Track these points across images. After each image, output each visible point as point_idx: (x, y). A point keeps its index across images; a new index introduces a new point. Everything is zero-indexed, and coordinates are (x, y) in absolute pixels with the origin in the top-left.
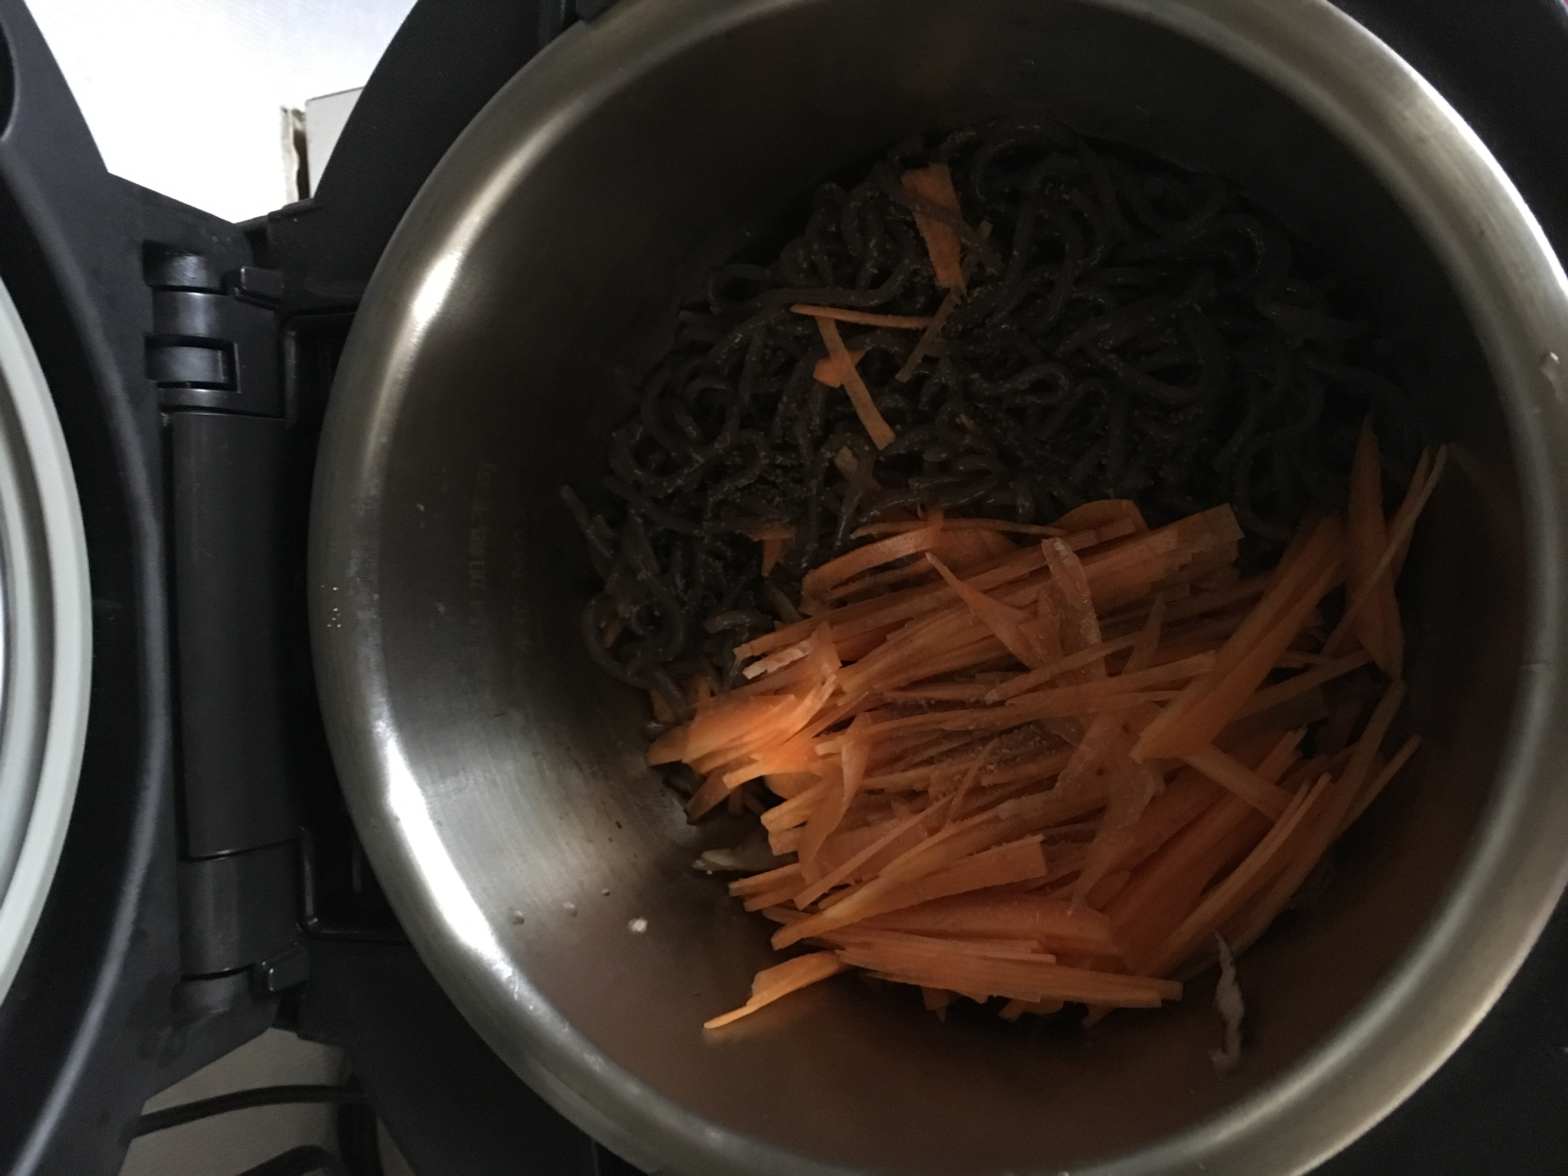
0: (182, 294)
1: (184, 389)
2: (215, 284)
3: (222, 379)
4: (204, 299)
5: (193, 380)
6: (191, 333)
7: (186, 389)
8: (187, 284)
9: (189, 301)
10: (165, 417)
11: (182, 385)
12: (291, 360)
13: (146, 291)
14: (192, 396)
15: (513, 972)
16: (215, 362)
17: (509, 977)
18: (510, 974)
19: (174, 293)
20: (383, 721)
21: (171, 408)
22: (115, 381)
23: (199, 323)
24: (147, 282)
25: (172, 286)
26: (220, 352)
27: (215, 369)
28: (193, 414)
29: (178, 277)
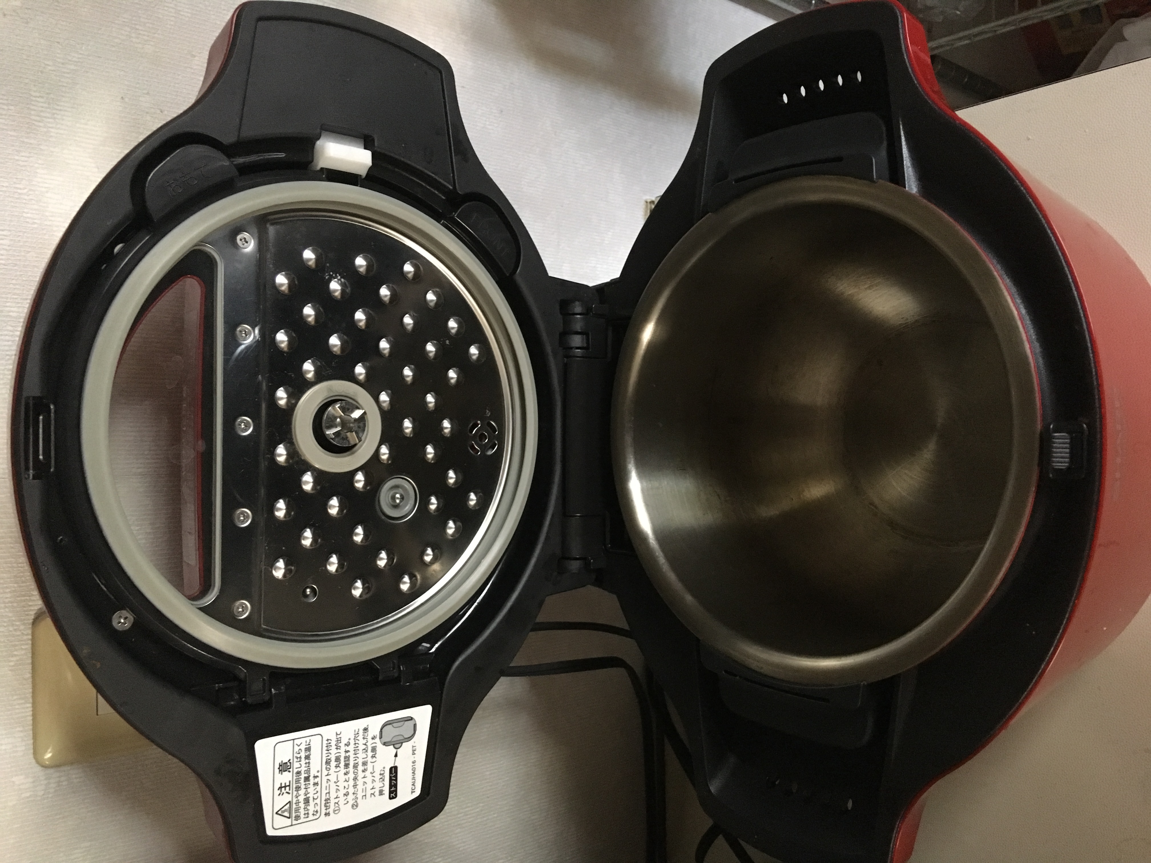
2: (585, 311)
3: (585, 345)
4: (582, 318)
5: (576, 346)
6: (576, 330)
7: (573, 350)
8: (576, 312)
9: (576, 318)
10: (565, 360)
12: (610, 337)
13: (562, 316)
14: (575, 352)
16: (584, 339)
19: (570, 317)
21: (567, 356)
22: (549, 349)
23: (578, 326)
24: (561, 313)
25: (570, 313)
26: (585, 336)
27: (583, 342)
28: (575, 359)
29: (572, 310)
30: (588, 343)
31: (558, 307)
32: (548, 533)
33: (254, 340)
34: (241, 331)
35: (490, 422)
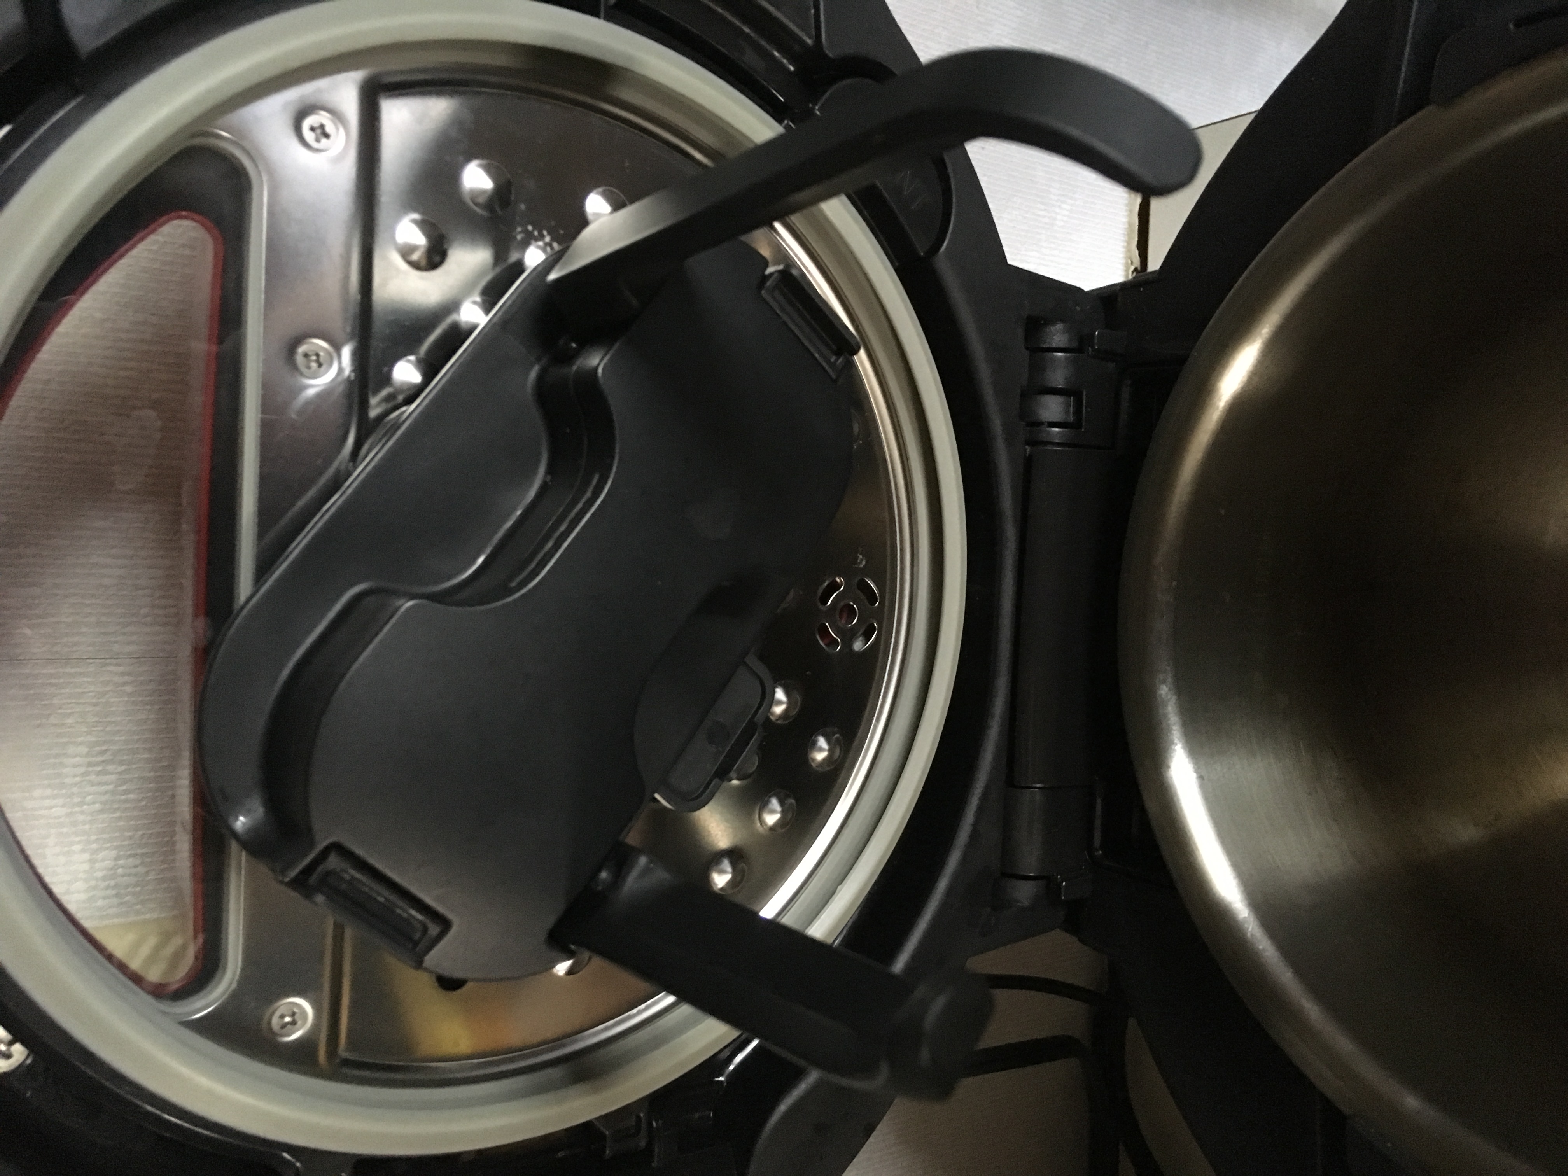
0: (1049, 354)
1: (1042, 428)
2: (1075, 345)
3: (1071, 419)
4: (1066, 358)
5: (1050, 420)
6: (1054, 385)
7: (1045, 428)
8: (1054, 345)
9: (1054, 360)
10: (1028, 448)
11: (1042, 423)
12: (1125, 404)
13: (1026, 353)
14: (1049, 433)
15: (1249, 914)
16: (1068, 405)
17: (1245, 917)
18: (1246, 915)
19: (1044, 353)
20: (1167, 686)
21: (1033, 443)
22: (997, 424)
23: (1058, 377)
24: (1027, 348)
25: (1043, 348)
26: (1072, 398)
27: (1067, 412)
28: (1049, 447)
29: (1048, 340)
30: (1078, 412)
31: (1020, 332)
32: (975, 825)
33: (340, 379)
34: (306, 355)
35: (865, 580)
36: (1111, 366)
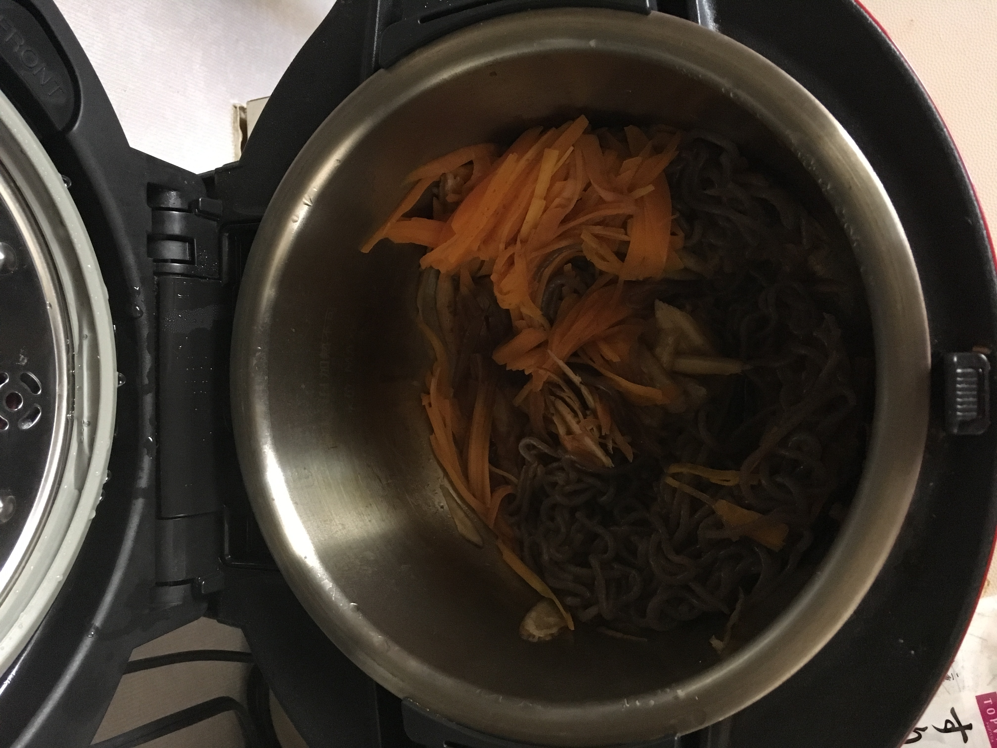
0: (167, 212)
1: (166, 264)
2: (186, 207)
3: (188, 258)
7: (168, 264)
9: (170, 216)
11: (166, 261)
12: (225, 251)
19: (162, 212)
21: (159, 273)
22: (130, 258)
23: (175, 228)
24: (148, 205)
25: (162, 207)
26: (187, 243)
27: (184, 253)
28: (171, 277)
29: (166, 203)
30: (192, 254)
31: (143, 194)
35: (27, 374)
36: (215, 224)
